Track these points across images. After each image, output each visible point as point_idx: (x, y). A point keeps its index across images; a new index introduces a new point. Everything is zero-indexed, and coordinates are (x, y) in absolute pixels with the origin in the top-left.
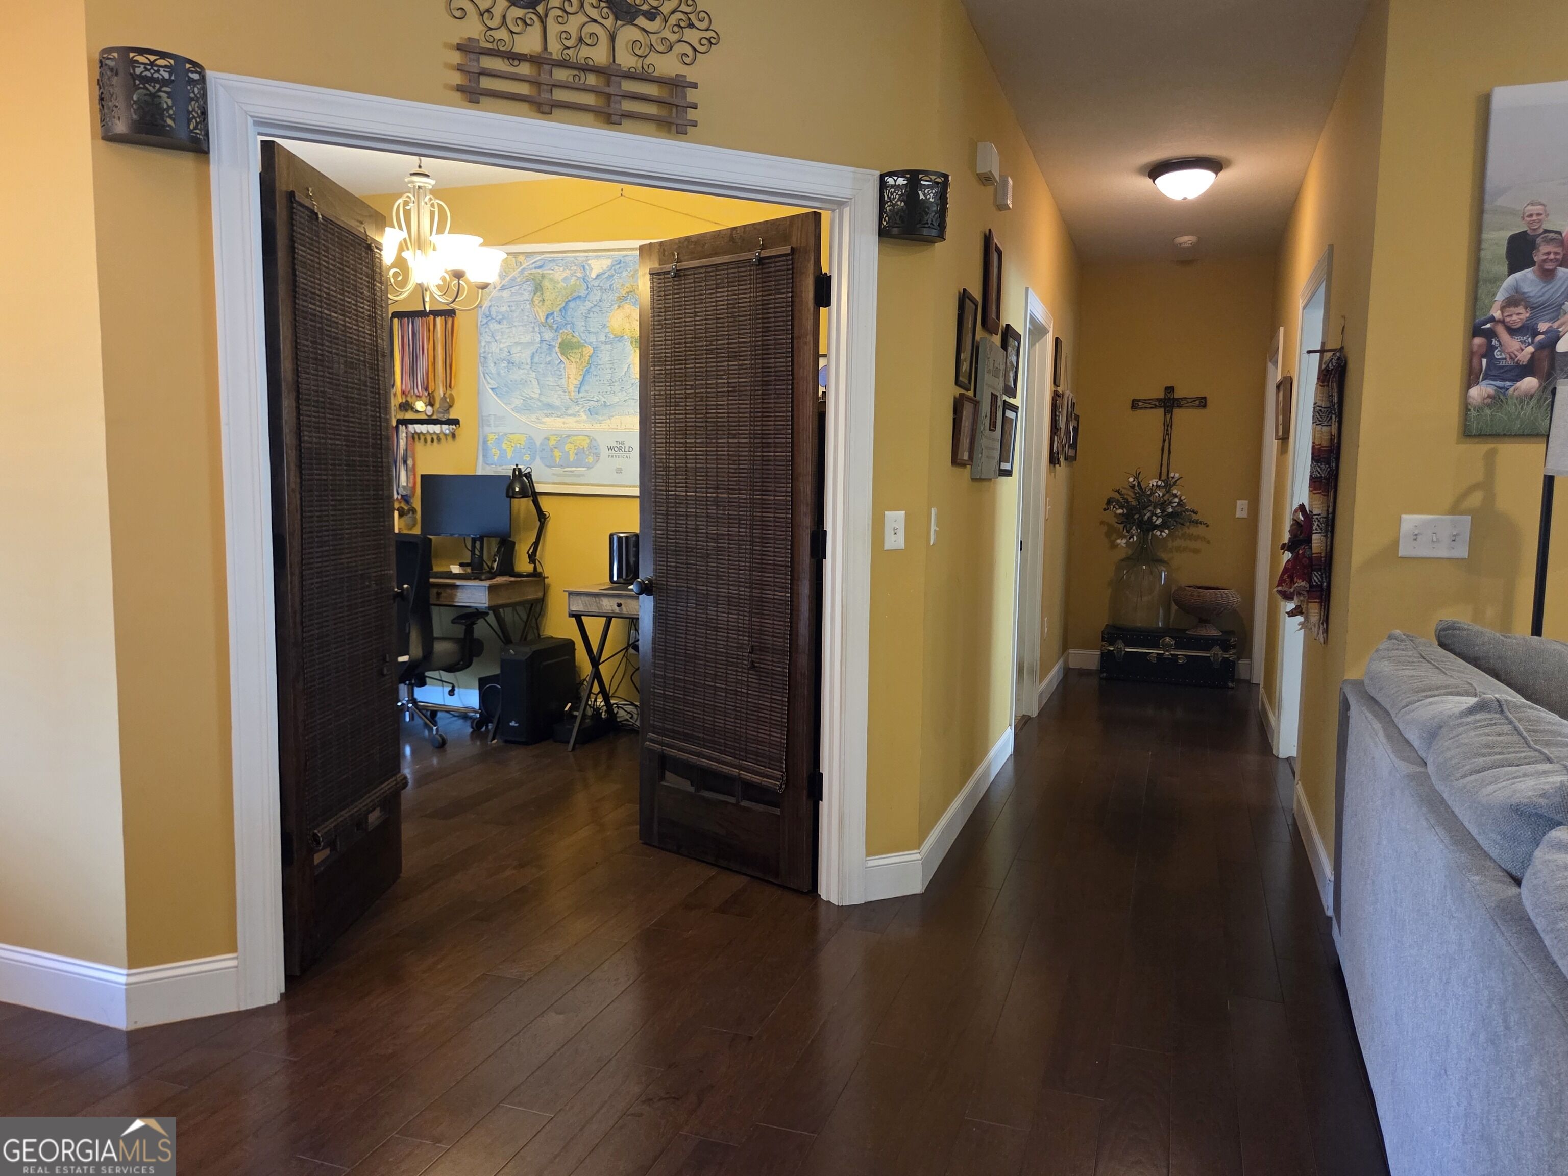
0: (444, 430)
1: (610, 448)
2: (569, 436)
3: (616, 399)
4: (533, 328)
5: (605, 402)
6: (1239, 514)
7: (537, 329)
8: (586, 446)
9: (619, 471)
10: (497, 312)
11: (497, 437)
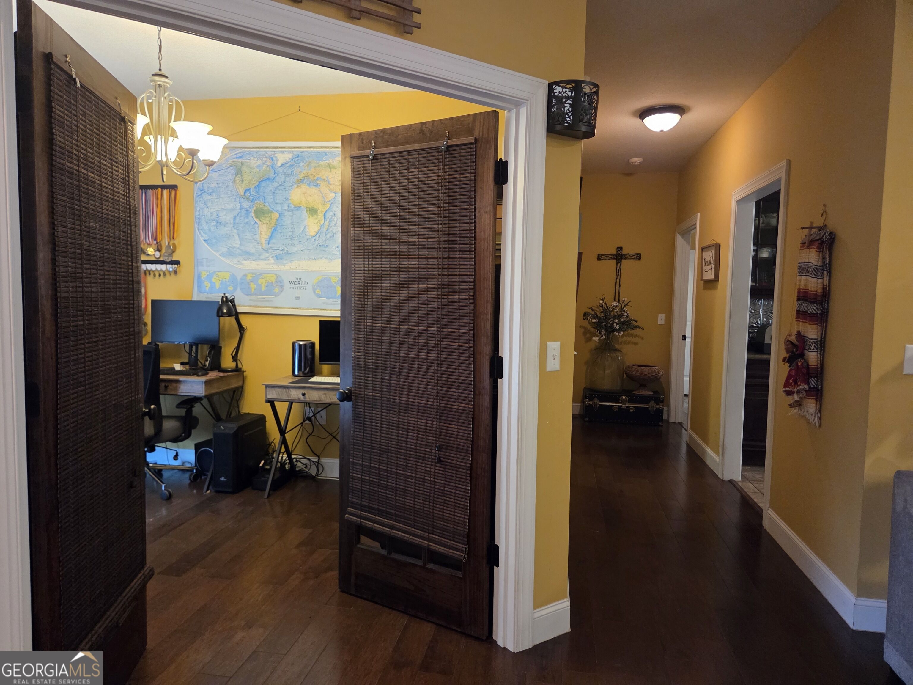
0: (168, 268)
1: (291, 283)
2: (261, 274)
3: (295, 249)
4: (235, 199)
5: (287, 251)
6: (660, 322)
7: (238, 200)
8: (274, 281)
9: (298, 298)
10: (208, 187)
11: (208, 274)
